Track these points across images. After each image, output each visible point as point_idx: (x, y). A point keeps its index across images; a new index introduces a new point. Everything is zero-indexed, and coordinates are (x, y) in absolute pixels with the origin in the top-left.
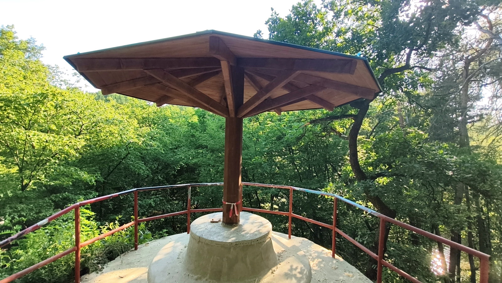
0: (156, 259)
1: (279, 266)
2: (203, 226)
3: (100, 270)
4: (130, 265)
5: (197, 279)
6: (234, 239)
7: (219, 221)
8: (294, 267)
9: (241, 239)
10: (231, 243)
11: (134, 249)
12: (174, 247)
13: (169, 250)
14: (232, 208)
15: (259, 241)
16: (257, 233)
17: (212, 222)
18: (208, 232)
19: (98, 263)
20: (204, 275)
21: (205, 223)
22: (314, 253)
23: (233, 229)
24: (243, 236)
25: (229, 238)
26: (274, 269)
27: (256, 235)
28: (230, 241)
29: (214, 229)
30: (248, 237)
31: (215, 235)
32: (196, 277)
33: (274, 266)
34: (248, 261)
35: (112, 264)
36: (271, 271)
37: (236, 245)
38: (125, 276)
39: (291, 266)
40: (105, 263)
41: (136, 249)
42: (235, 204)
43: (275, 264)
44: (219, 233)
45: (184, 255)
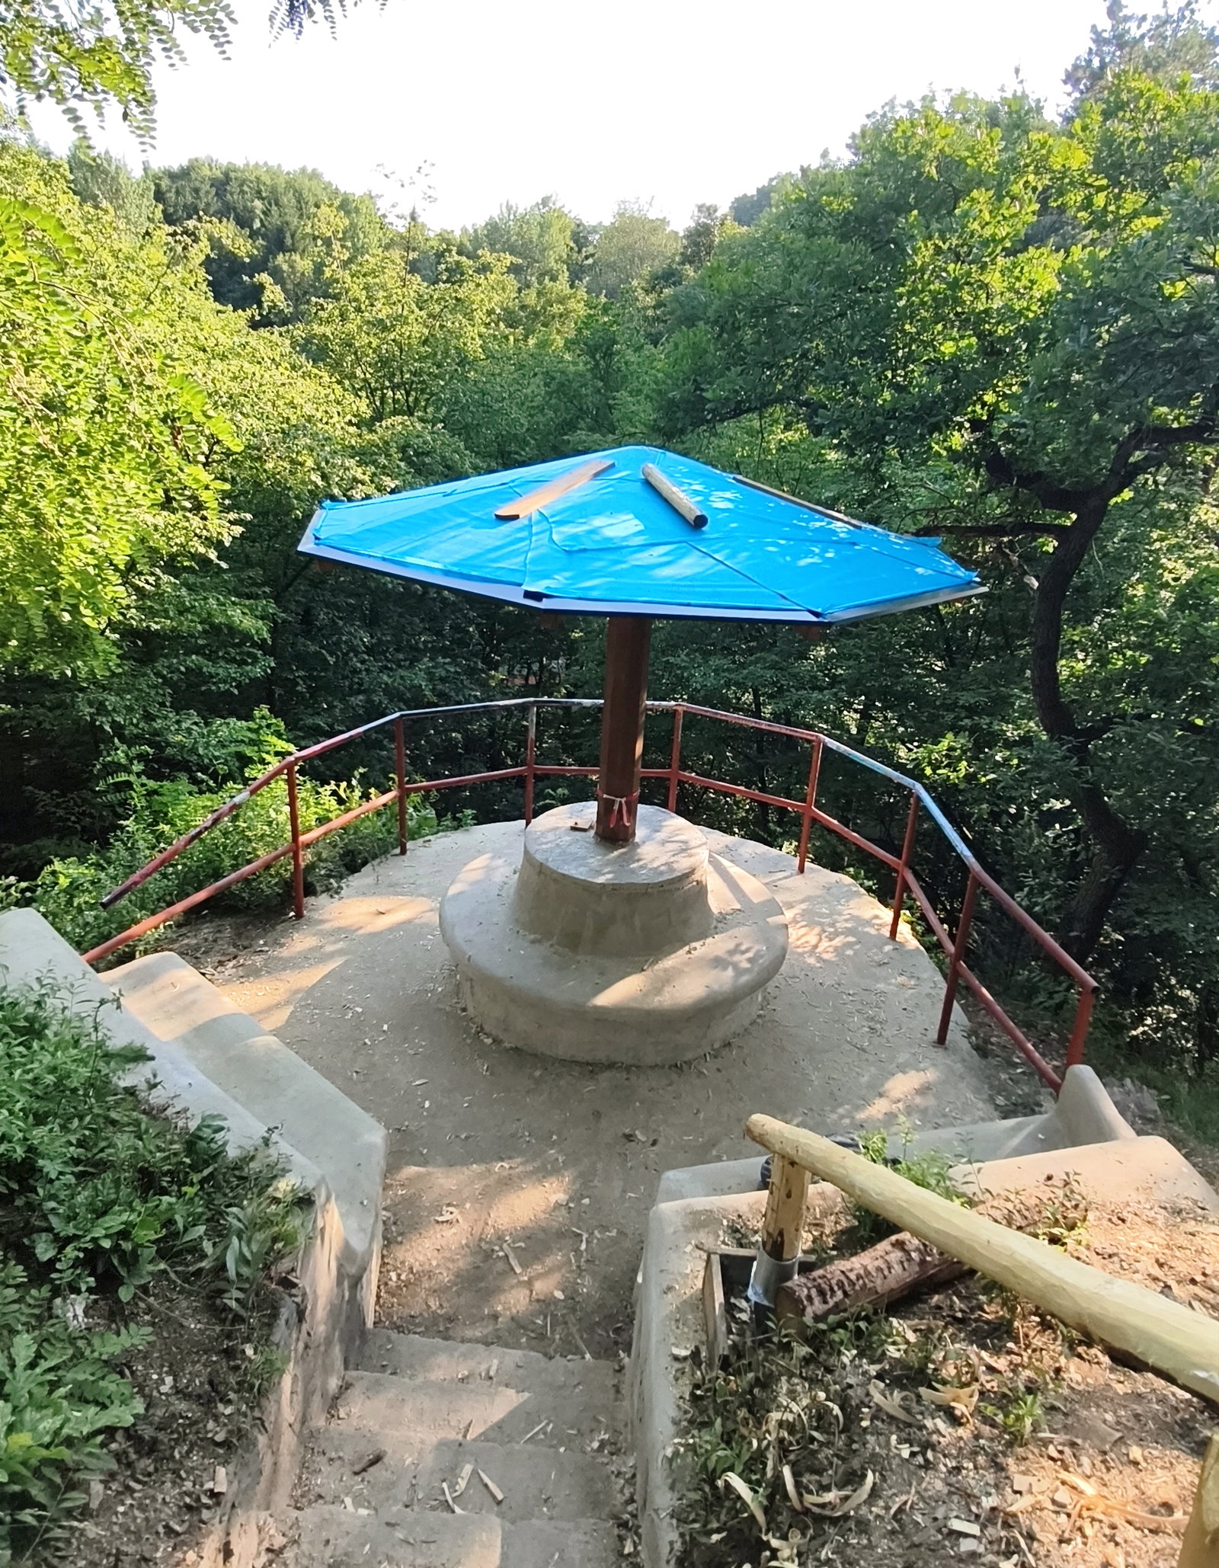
0: (453, 890)
1: (709, 940)
2: (551, 836)
3: (337, 893)
4: (394, 888)
5: (533, 942)
6: (609, 876)
7: (591, 827)
8: (743, 948)
9: (625, 880)
10: (603, 885)
11: (398, 851)
12: (489, 869)
13: (478, 875)
14: (616, 807)
15: (666, 888)
16: (663, 868)
17: (574, 829)
18: (560, 855)
19: (329, 876)
20: (547, 935)
21: (557, 828)
22: (846, 921)
23: (616, 853)
24: (633, 871)
25: (599, 873)
26: (694, 945)
27: (662, 873)
28: (601, 880)
29: (573, 849)
30: (643, 877)
31: (575, 864)
32: (532, 937)
33: (697, 940)
34: (637, 922)
35: (356, 881)
36: (687, 948)
37: (612, 890)
38: (389, 911)
39: (738, 945)
40: (342, 878)
41: (403, 852)
42: (623, 800)
43: (702, 936)
44: (585, 858)
45: (512, 890)
